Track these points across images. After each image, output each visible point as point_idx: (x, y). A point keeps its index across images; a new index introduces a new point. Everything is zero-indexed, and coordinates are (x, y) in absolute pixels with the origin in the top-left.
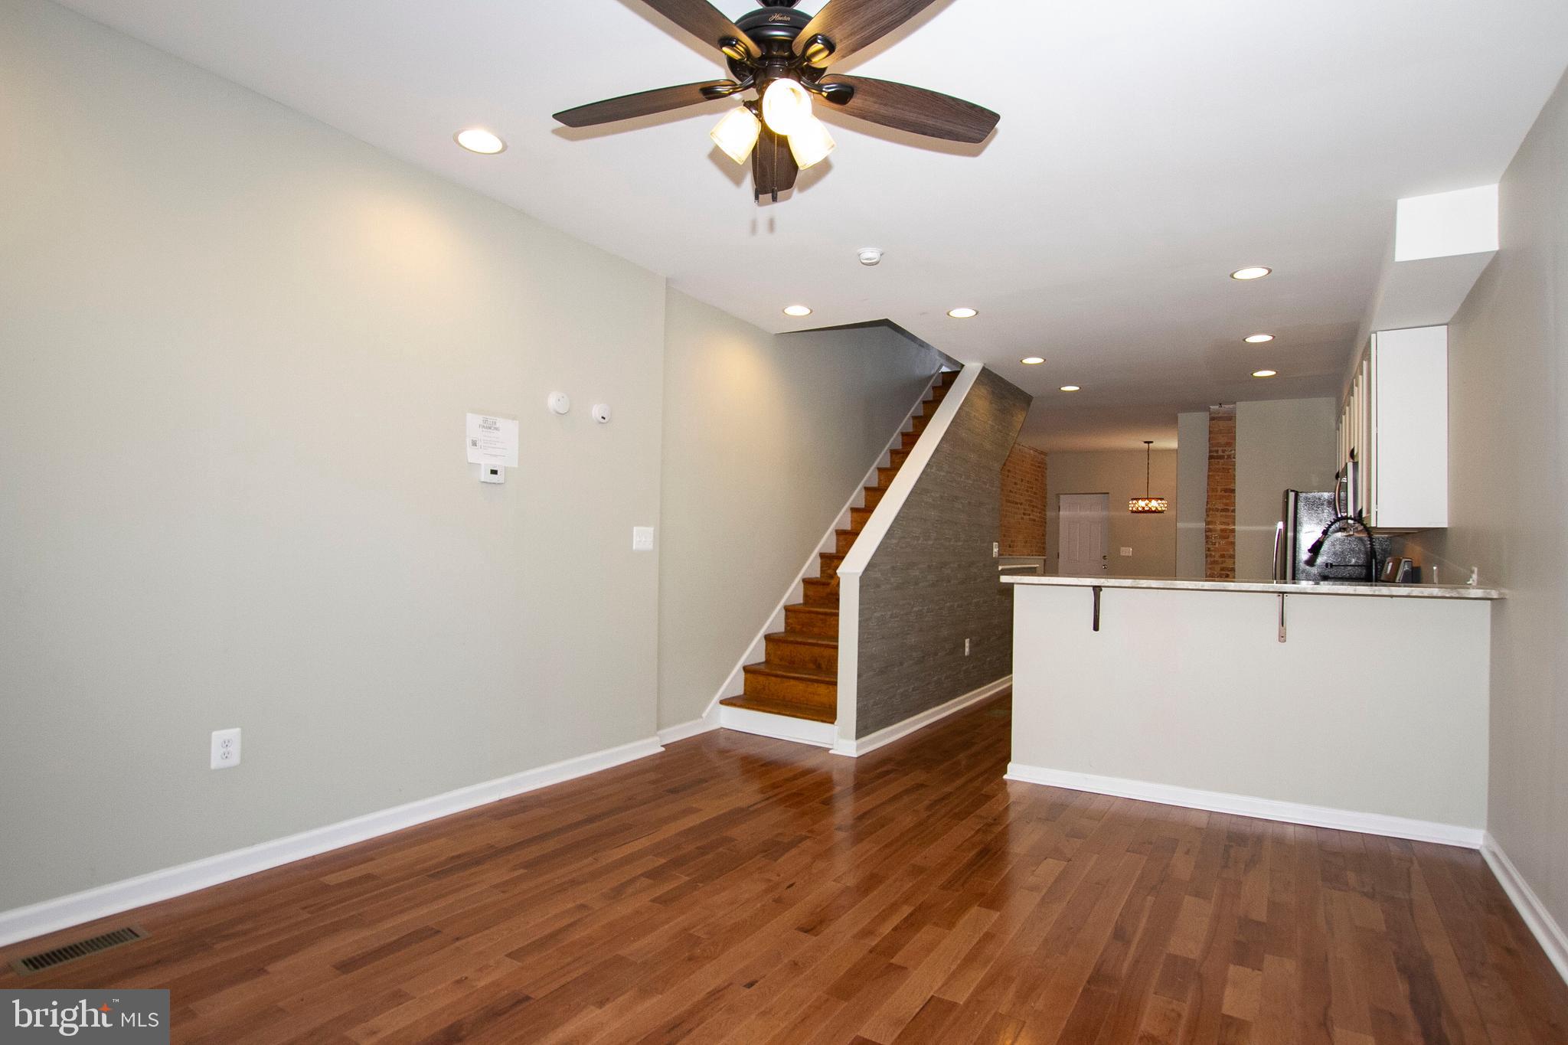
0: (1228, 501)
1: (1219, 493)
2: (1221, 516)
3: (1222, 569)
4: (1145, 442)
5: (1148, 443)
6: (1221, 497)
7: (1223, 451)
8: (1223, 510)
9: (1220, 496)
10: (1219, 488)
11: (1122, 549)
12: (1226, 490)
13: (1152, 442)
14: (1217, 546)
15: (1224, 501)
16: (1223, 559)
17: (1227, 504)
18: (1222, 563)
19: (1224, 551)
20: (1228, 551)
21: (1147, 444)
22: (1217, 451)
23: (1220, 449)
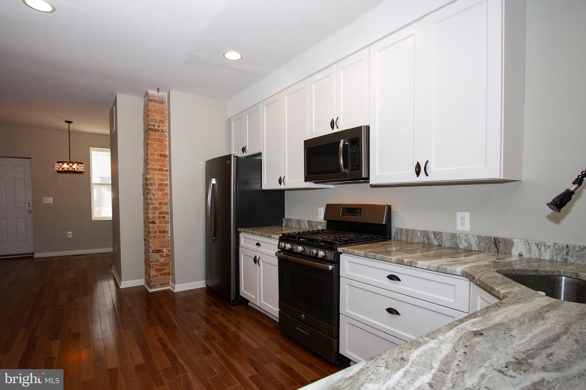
0: (162, 164)
1: (156, 157)
2: (158, 174)
3: (160, 213)
4: (66, 122)
5: (69, 122)
6: (158, 161)
7: (159, 126)
8: (160, 170)
9: (157, 159)
10: (156, 153)
11: (44, 198)
12: (161, 155)
13: (71, 122)
14: (156, 195)
15: (160, 163)
16: (161, 206)
17: (162, 166)
18: (160, 209)
19: (161, 200)
20: (164, 199)
21: (67, 124)
22: (154, 126)
23: (156, 124)
